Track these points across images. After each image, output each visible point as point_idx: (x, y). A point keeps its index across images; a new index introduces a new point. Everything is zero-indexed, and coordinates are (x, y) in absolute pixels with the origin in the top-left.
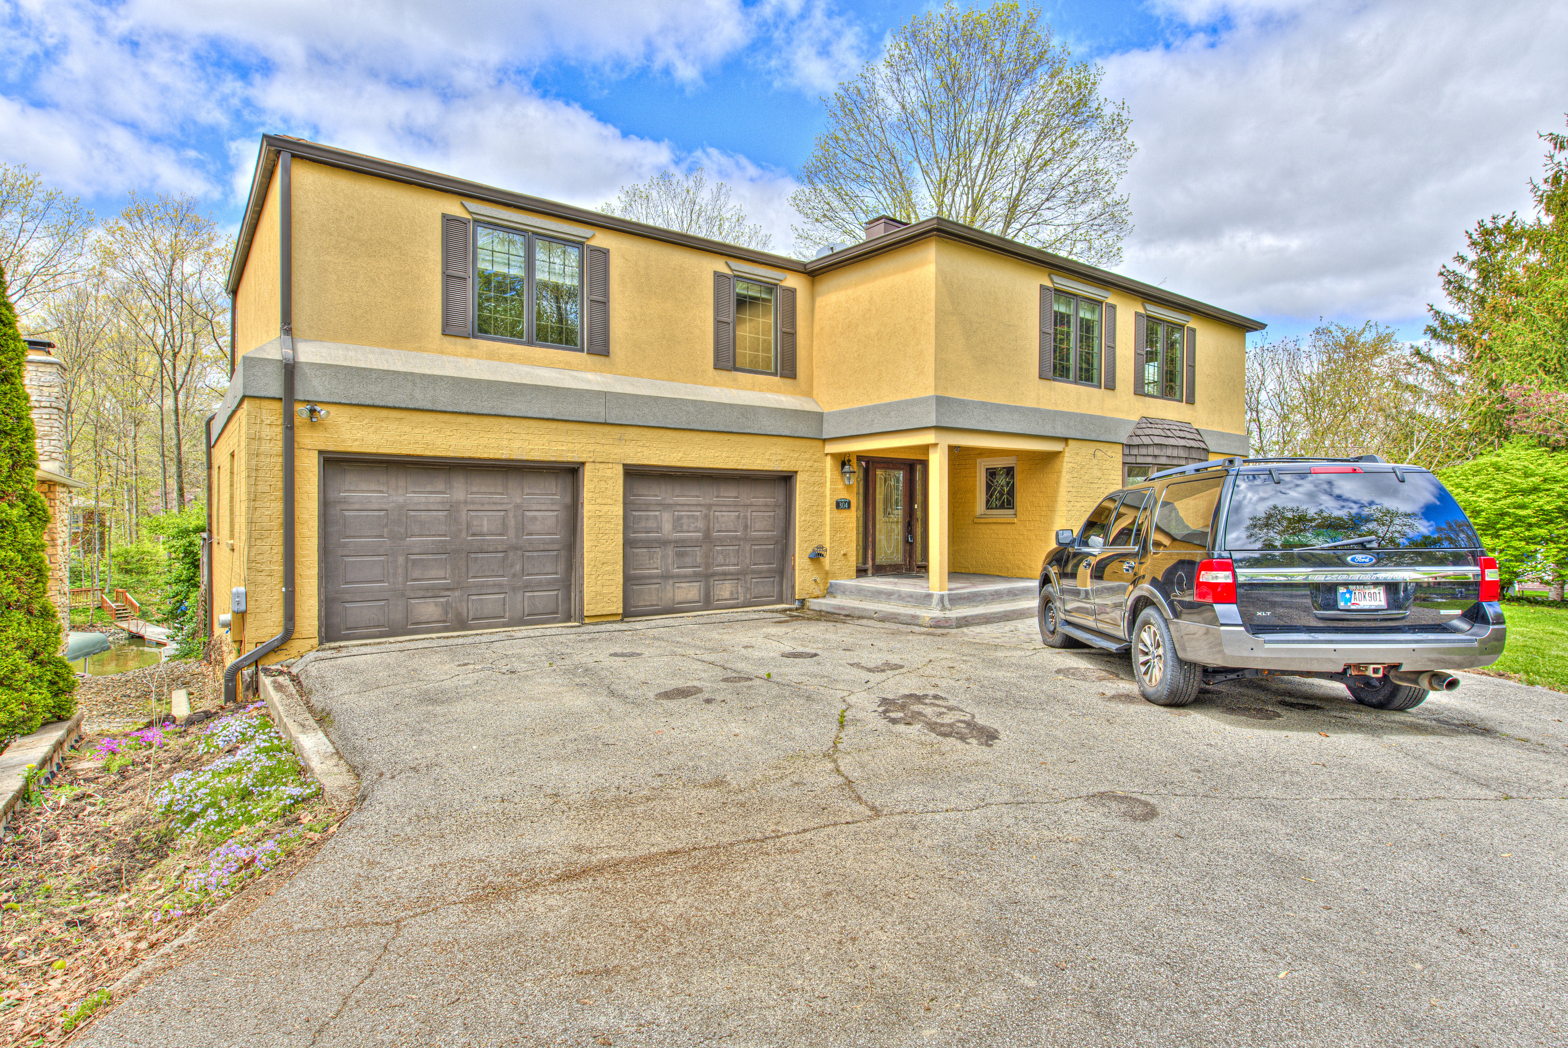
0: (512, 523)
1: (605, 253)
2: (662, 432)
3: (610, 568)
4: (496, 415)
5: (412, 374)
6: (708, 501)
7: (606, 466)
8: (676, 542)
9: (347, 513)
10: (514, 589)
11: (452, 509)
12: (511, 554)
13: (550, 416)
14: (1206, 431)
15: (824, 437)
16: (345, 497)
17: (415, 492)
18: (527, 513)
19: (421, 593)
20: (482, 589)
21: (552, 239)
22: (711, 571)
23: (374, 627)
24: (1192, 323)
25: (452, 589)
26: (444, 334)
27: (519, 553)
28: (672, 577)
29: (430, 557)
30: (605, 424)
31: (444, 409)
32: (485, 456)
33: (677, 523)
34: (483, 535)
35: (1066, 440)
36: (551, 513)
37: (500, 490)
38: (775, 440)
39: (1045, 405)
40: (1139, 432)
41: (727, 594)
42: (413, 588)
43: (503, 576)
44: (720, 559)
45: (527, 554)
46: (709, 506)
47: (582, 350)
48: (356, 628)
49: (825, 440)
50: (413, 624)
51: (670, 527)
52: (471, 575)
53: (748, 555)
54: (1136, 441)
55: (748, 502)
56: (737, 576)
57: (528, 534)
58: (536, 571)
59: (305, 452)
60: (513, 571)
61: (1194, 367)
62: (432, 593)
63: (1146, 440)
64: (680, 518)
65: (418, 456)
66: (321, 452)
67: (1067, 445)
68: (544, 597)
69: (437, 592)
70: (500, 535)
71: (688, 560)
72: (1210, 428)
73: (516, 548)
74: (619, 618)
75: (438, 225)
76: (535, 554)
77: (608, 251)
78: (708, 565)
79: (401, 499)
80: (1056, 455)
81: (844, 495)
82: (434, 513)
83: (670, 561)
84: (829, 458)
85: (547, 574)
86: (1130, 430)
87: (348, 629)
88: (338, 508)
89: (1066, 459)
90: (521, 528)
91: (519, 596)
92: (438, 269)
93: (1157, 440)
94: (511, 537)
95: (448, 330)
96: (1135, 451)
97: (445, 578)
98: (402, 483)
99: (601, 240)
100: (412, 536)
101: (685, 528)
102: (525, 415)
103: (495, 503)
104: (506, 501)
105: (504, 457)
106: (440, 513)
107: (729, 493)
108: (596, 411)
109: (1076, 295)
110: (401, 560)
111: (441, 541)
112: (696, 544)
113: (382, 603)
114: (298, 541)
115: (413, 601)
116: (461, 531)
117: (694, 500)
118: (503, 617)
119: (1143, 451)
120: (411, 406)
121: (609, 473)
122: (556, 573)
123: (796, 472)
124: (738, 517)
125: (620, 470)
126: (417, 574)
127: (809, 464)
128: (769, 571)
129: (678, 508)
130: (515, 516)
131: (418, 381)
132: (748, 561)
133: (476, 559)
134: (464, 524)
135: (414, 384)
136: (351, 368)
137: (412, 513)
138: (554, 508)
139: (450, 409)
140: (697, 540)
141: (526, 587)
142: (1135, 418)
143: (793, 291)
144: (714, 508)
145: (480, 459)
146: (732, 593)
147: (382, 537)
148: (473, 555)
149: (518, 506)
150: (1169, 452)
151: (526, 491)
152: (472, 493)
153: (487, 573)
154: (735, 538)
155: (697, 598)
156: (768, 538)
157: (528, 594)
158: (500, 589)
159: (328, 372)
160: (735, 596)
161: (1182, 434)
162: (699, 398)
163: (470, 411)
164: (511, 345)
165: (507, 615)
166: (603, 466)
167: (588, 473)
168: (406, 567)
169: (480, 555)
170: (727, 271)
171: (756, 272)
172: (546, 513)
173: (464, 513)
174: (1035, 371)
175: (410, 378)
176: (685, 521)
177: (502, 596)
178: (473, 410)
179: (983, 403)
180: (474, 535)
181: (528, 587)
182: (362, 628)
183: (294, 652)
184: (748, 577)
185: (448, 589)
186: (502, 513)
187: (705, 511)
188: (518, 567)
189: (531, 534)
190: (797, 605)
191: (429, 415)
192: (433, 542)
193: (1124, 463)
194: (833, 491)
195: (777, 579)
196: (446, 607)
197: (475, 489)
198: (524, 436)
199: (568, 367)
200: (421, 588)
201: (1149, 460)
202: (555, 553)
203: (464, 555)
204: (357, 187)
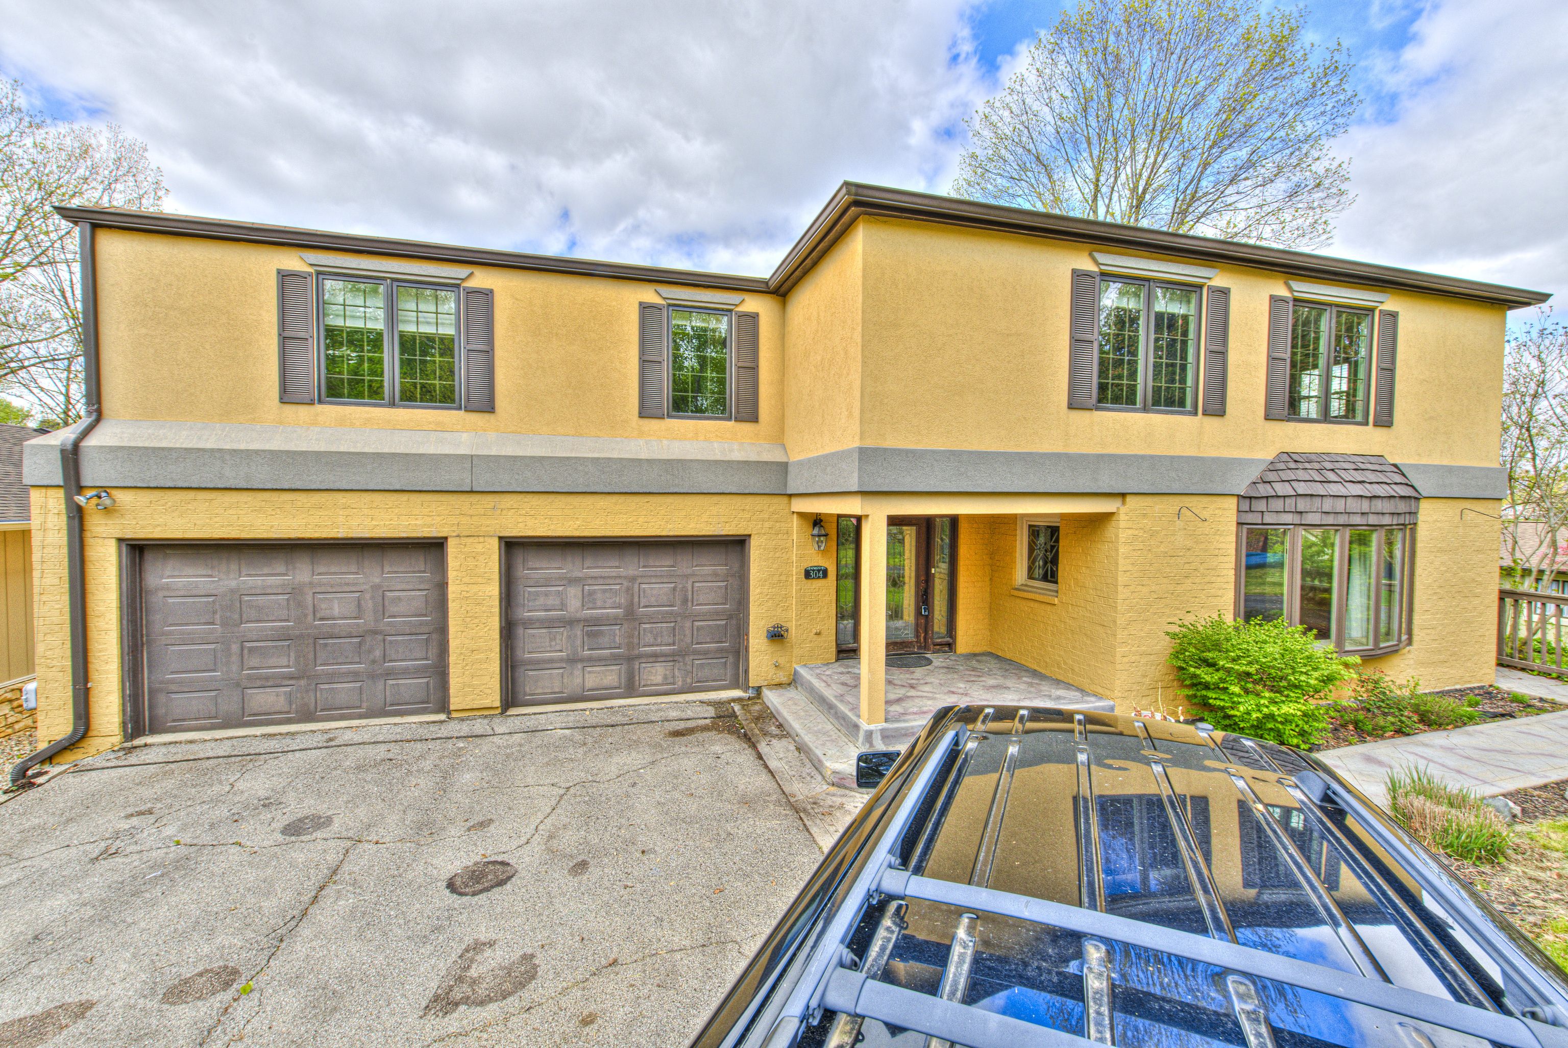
0: (368, 605)
1: (488, 294)
2: (551, 497)
3: (482, 656)
4: (327, 490)
5: (220, 450)
6: (631, 572)
7: (477, 540)
8: (586, 620)
9: (171, 600)
10: (373, 677)
11: (295, 592)
12: (368, 639)
13: (398, 488)
14: (1416, 467)
15: (789, 492)
16: (167, 584)
17: (250, 575)
18: (388, 594)
19: (259, 683)
20: (332, 678)
21: (420, 284)
22: (636, 652)
23: (205, 718)
24: (1390, 303)
25: (298, 678)
26: (282, 401)
27: (380, 637)
28: (581, 660)
29: (270, 644)
30: (472, 492)
31: (261, 486)
32: (317, 535)
33: (588, 599)
34: (334, 619)
35: (1123, 495)
36: (418, 593)
37: (353, 568)
38: (715, 499)
39: (1076, 447)
40: (1271, 476)
41: (659, 679)
42: (249, 677)
43: (360, 663)
44: (649, 638)
45: (389, 638)
46: (633, 579)
47: (460, 408)
48: (184, 720)
49: (790, 496)
50: (250, 715)
51: (579, 604)
52: (319, 662)
53: (688, 632)
54: (1264, 490)
55: (689, 571)
56: (673, 658)
57: (390, 617)
58: (400, 657)
59: (100, 541)
60: (371, 657)
61: (1392, 370)
62: (274, 682)
63: (1282, 489)
64: (591, 593)
65: (234, 539)
66: (120, 540)
67: (1124, 503)
68: (412, 685)
69: (278, 682)
70: (355, 618)
71: (605, 640)
72: (1424, 461)
73: (375, 632)
74: (499, 711)
75: (272, 283)
76: (400, 638)
77: (492, 291)
78: (630, 646)
79: (233, 584)
80: (1107, 517)
81: (817, 560)
82: (272, 597)
83: (579, 642)
84: (795, 515)
85: (416, 660)
86: (1254, 474)
87: (174, 721)
88: (161, 594)
89: (1122, 524)
90: (382, 610)
91: (380, 685)
92: (275, 331)
93: (1302, 488)
94: (368, 620)
95: (287, 395)
96: (1261, 505)
97: (288, 666)
98: (234, 566)
99: (482, 279)
100: (247, 622)
101: (599, 604)
102: (365, 487)
103: (348, 584)
104: (362, 581)
105: (340, 536)
106: (281, 597)
107: (662, 563)
108: (460, 478)
109: (1148, 280)
110: (235, 648)
111: (283, 627)
112: (614, 621)
113: (213, 694)
114: (93, 634)
115: (249, 691)
116: (306, 616)
117: (613, 572)
118: (360, 707)
119: (1277, 505)
120: (220, 486)
121: (480, 548)
122: (426, 659)
123: (750, 536)
124: (674, 589)
125: (495, 543)
126: (254, 661)
127: (767, 525)
128: (721, 650)
129: (590, 582)
130: (373, 598)
131: (227, 457)
132: (688, 640)
133: (326, 645)
134: (311, 609)
135: (223, 461)
136: (146, 448)
137: (247, 598)
138: (422, 587)
139: (269, 486)
140: (616, 618)
141: (387, 674)
142: (1268, 454)
143: (754, 317)
144: (639, 580)
145: (311, 539)
146: (665, 677)
147: (213, 623)
148: (322, 641)
149: (376, 587)
150: (1327, 505)
151: (387, 569)
152: (319, 574)
153: (340, 661)
154: (671, 613)
155: (616, 684)
156: (717, 613)
157: (391, 682)
158: (355, 676)
159: (120, 454)
160: (671, 680)
161: (1358, 476)
162: (602, 455)
163: (293, 487)
164: (367, 409)
165: (365, 705)
166: (471, 540)
167: (452, 548)
168: (242, 655)
169: (330, 641)
170: (657, 300)
171: (698, 298)
172: (413, 593)
173: (309, 598)
174: (1062, 396)
175: (217, 455)
176: (599, 595)
177: (358, 684)
178: (298, 485)
179: (953, 453)
180: (321, 619)
181: (389, 674)
182: (190, 719)
183: (93, 751)
184: (688, 659)
185: (292, 678)
186: (357, 595)
187: (626, 584)
188: (378, 653)
189: (394, 617)
190: (751, 693)
191: (245, 494)
192: (272, 628)
193: (1239, 524)
194: (801, 557)
195: (731, 659)
196: (289, 697)
197: (322, 569)
198: (366, 511)
199: (441, 429)
200: (260, 677)
201: (1288, 518)
202: (425, 637)
203: (311, 641)
204: (175, 251)
